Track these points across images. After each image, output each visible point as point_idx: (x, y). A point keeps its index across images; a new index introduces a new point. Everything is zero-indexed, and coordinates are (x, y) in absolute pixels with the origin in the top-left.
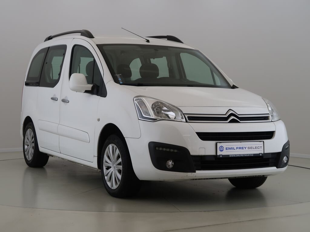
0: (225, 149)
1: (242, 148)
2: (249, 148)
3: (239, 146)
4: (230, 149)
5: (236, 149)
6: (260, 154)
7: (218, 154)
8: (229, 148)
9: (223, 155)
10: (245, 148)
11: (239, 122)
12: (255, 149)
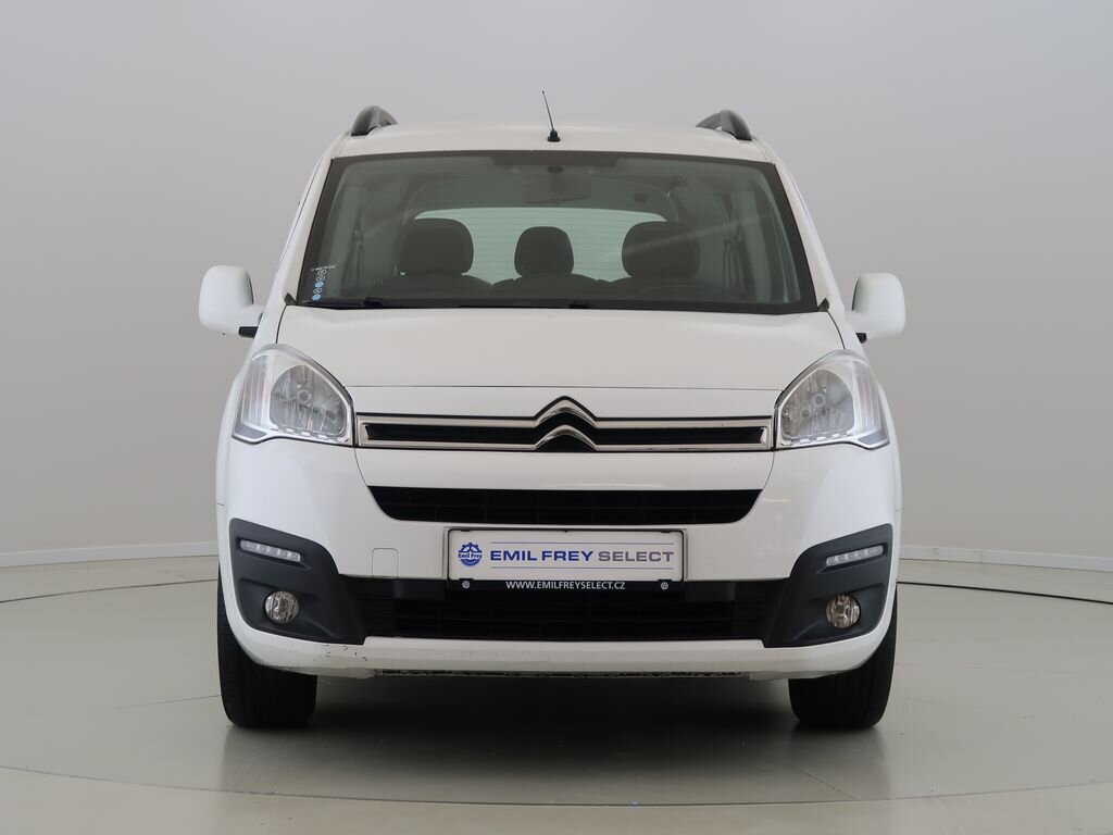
0: (486, 555)
1: (572, 556)
2: (604, 556)
3: (554, 548)
4: (511, 559)
5: (540, 557)
6: (661, 581)
7: (455, 576)
8: (506, 553)
9: (476, 578)
10: (587, 557)
11: (589, 450)
12: (636, 564)
